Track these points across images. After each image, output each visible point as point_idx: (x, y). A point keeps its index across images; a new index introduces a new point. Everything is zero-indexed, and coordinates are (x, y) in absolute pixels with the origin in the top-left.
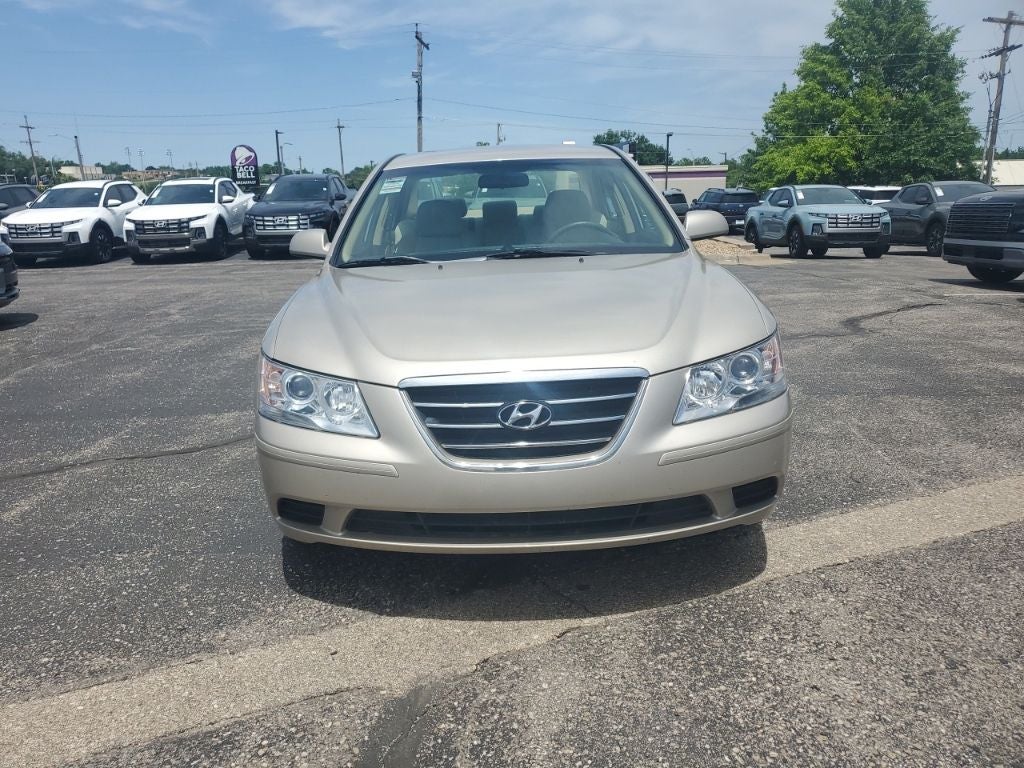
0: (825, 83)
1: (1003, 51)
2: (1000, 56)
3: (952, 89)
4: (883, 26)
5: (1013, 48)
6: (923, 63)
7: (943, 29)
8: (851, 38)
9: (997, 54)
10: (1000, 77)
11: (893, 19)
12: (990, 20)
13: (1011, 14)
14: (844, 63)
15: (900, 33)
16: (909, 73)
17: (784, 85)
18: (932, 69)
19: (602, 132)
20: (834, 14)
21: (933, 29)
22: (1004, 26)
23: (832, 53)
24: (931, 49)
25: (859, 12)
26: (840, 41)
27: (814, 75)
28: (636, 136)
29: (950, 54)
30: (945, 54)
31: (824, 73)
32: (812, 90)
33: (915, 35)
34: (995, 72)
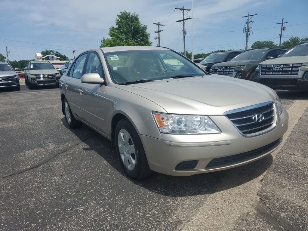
0: (118, 38)
1: (159, 32)
2: (158, 33)
3: (148, 40)
4: (130, 24)
5: (161, 31)
6: (140, 34)
7: (144, 25)
8: (123, 26)
9: (157, 32)
10: (159, 38)
11: (132, 22)
12: (155, 24)
13: (159, 23)
14: (121, 32)
15: (134, 25)
16: (138, 36)
17: (104, 38)
18: (143, 36)
19: (44, 50)
20: (117, 19)
21: (141, 25)
22: (158, 25)
23: (118, 30)
24: (142, 30)
25: (123, 19)
26: (120, 27)
27: (114, 35)
28: (56, 52)
29: (146, 32)
30: (145, 32)
31: (117, 35)
32: (115, 39)
33: (137, 26)
34: (158, 37)
